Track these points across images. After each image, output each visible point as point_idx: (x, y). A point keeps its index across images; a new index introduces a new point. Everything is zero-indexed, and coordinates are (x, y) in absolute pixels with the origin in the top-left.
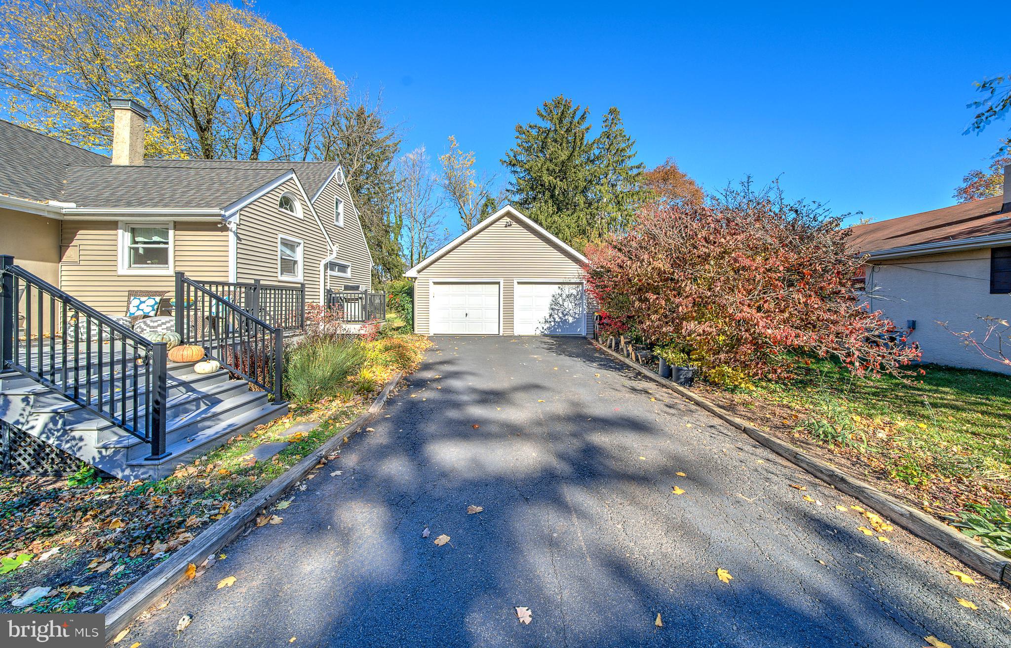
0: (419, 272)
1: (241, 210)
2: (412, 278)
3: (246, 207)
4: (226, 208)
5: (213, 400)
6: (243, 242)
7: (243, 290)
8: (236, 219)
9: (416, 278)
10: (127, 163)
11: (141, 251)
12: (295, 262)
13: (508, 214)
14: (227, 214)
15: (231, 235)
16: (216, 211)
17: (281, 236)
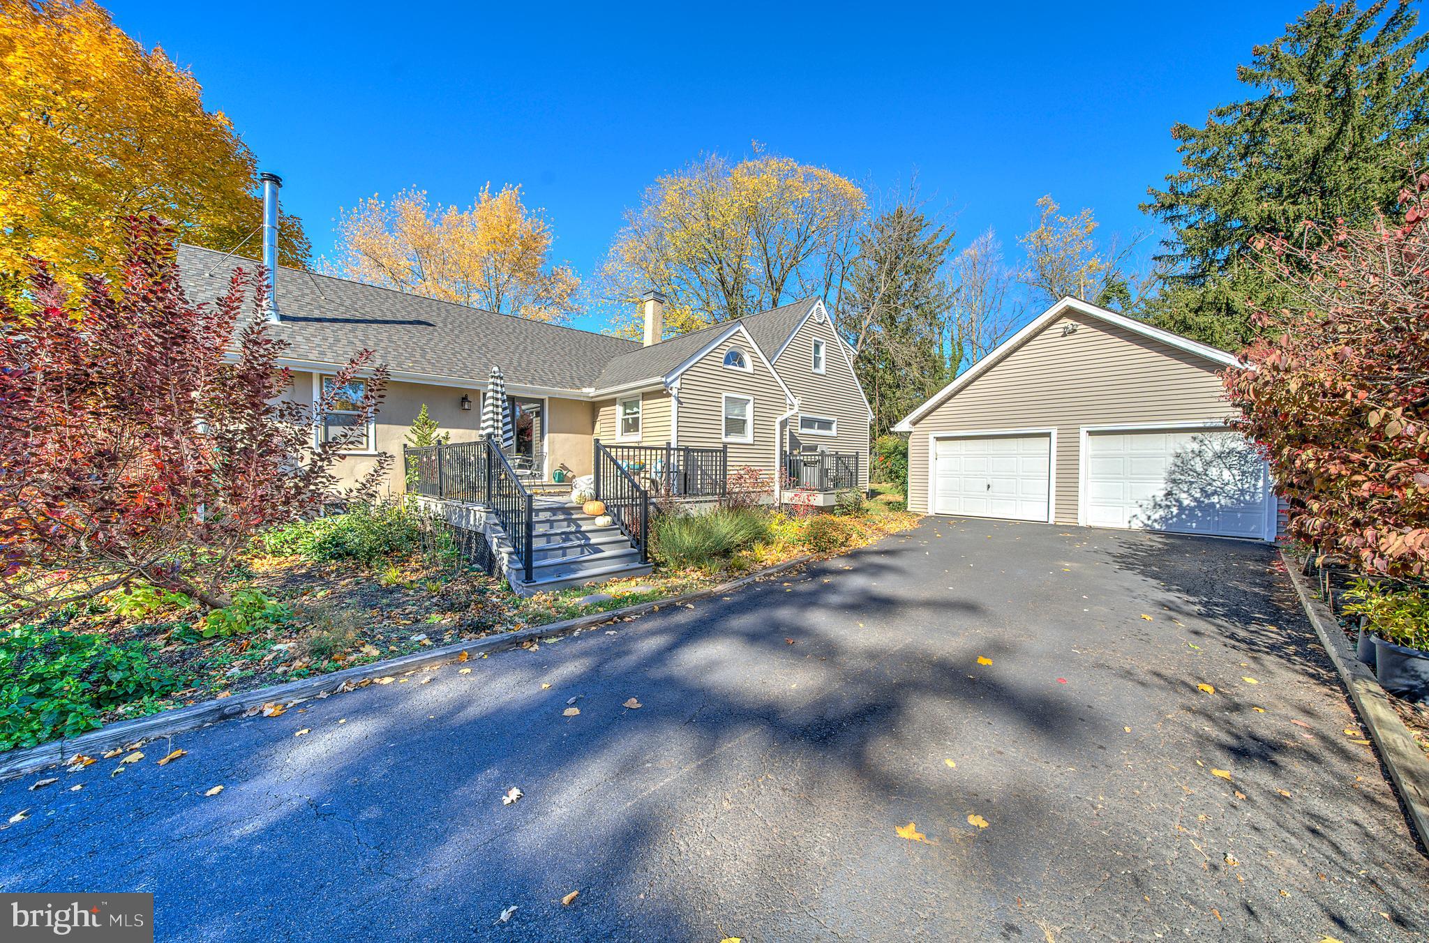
0: (915, 423)
1: (682, 374)
2: (906, 432)
3: (687, 370)
4: (667, 376)
5: (596, 549)
6: (684, 405)
7: (682, 453)
8: (677, 384)
9: (910, 432)
10: (650, 344)
11: (630, 421)
12: (744, 422)
13: (1070, 313)
14: (669, 380)
15: (672, 399)
16: (658, 379)
17: (725, 394)
